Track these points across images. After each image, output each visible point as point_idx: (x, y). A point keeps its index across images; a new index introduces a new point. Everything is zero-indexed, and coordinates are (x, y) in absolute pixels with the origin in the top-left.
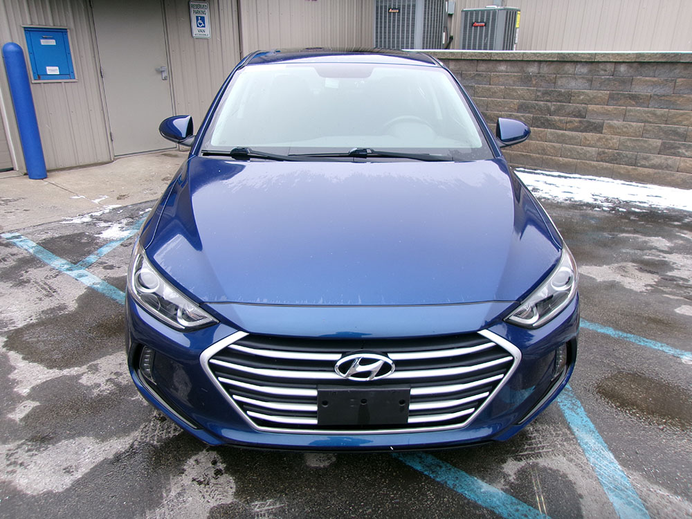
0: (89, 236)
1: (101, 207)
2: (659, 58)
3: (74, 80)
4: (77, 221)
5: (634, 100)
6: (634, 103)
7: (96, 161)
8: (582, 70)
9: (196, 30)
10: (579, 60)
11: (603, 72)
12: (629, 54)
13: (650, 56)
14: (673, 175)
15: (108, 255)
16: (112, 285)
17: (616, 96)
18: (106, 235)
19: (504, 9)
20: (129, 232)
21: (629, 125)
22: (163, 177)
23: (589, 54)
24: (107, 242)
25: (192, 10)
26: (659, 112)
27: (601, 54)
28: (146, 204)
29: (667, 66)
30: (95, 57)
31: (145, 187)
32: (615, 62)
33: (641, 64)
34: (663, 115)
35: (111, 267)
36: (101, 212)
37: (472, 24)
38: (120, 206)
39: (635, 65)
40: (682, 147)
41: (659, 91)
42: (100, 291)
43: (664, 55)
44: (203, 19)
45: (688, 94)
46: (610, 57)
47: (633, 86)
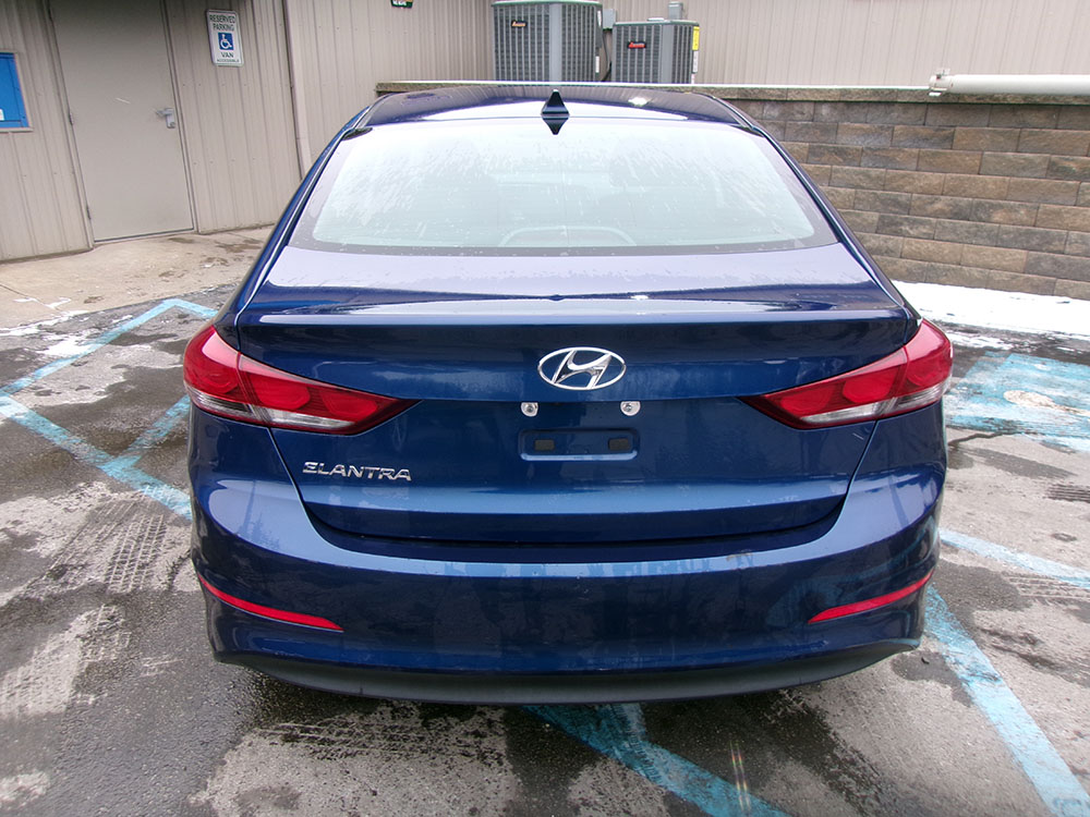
0: (29, 353)
1: (57, 314)
2: (870, 96)
3: (25, 129)
4: (17, 332)
5: (840, 156)
6: (841, 160)
7: (66, 250)
8: (772, 113)
9: (218, 54)
10: (766, 98)
11: (799, 116)
12: (831, 90)
13: (857, 93)
14: (895, 263)
15: (47, 378)
16: (42, 415)
17: (817, 150)
18: (53, 351)
19: (672, 24)
20: (88, 346)
21: (837, 192)
22: (162, 271)
23: (779, 89)
24: (53, 360)
25: (211, 23)
26: (874, 172)
27: (795, 90)
28: (127, 310)
29: (882, 107)
30: (59, 94)
31: (131, 285)
32: (815, 102)
33: (848, 104)
34: (878, 177)
35: (48, 393)
36: (56, 321)
37: (628, 45)
38: (86, 312)
39: (841, 105)
40: (906, 223)
41: (872, 142)
42: (23, 423)
43: (876, 92)
44: (229, 37)
45: (910, 147)
46: (807, 93)
47: (839, 136)
